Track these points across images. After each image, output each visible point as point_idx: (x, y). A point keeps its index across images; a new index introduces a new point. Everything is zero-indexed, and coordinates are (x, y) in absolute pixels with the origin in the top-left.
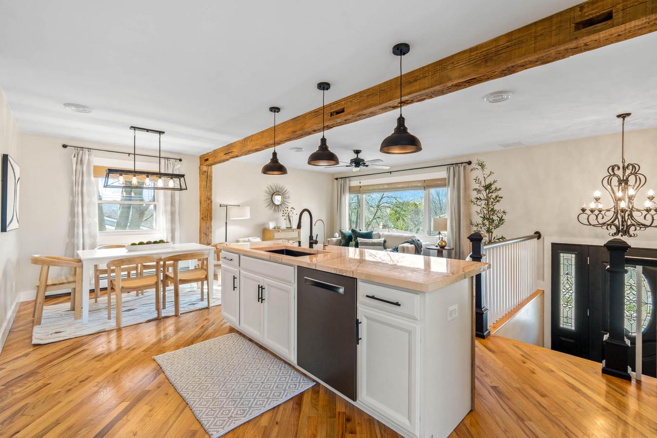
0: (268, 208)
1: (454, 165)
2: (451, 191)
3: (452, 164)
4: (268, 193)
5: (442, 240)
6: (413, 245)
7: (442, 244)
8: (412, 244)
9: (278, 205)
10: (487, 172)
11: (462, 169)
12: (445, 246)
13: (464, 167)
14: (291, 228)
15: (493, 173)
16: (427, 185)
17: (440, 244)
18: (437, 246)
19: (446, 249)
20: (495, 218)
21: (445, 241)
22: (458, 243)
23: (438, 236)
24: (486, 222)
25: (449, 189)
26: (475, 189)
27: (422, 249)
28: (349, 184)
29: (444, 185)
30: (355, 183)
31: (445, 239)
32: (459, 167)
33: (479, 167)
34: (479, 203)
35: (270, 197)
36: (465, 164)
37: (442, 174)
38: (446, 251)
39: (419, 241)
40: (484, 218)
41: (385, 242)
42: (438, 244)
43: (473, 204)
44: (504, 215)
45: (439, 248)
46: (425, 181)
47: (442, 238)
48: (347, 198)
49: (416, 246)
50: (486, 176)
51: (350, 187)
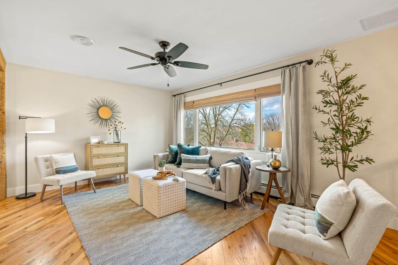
0: (93, 122)
1: (290, 67)
2: (286, 99)
3: (288, 66)
4: (92, 106)
5: (275, 159)
6: (238, 166)
7: (275, 164)
8: (237, 164)
9: (106, 120)
10: (339, 65)
11: (300, 69)
12: (279, 167)
13: (304, 67)
14: (119, 142)
15: (350, 65)
16: (258, 94)
17: (272, 164)
18: (268, 166)
19: (281, 172)
20: (353, 130)
21: (279, 161)
22: (295, 162)
23: (270, 153)
24: (339, 136)
25: (284, 96)
26: (321, 92)
27: (250, 170)
28: (184, 100)
29: (278, 93)
30: (189, 98)
31: (279, 157)
32: (297, 69)
33: (328, 60)
34: (327, 109)
35: (95, 110)
36: (305, 63)
37: (275, 79)
38: (281, 174)
39: (247, 159)
40: (337, 129)
41: (211, 158)
42: (271, 164)
43: (318, 111)
44: (369, 126)
45: (270, 169)
46: (256, 89)
47: (276, 156)
48: (182, 113)
49: (242, 166)
50: (338, 70)
51: (185, 103)
